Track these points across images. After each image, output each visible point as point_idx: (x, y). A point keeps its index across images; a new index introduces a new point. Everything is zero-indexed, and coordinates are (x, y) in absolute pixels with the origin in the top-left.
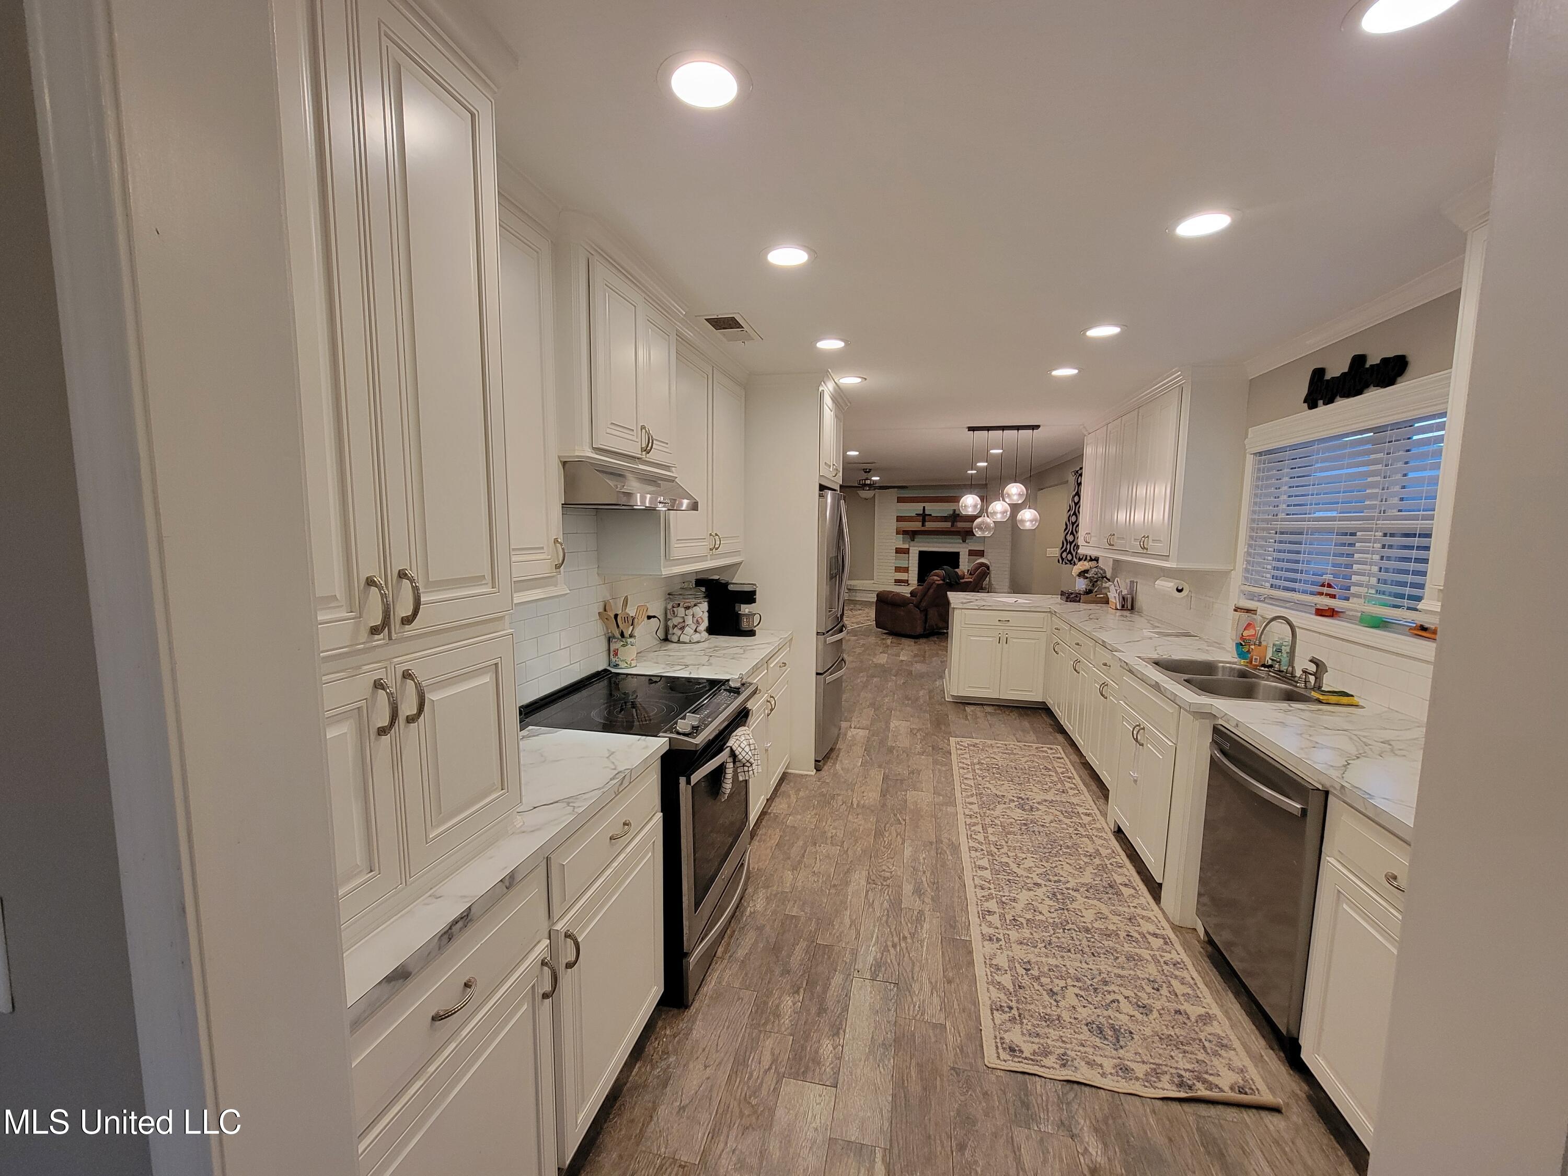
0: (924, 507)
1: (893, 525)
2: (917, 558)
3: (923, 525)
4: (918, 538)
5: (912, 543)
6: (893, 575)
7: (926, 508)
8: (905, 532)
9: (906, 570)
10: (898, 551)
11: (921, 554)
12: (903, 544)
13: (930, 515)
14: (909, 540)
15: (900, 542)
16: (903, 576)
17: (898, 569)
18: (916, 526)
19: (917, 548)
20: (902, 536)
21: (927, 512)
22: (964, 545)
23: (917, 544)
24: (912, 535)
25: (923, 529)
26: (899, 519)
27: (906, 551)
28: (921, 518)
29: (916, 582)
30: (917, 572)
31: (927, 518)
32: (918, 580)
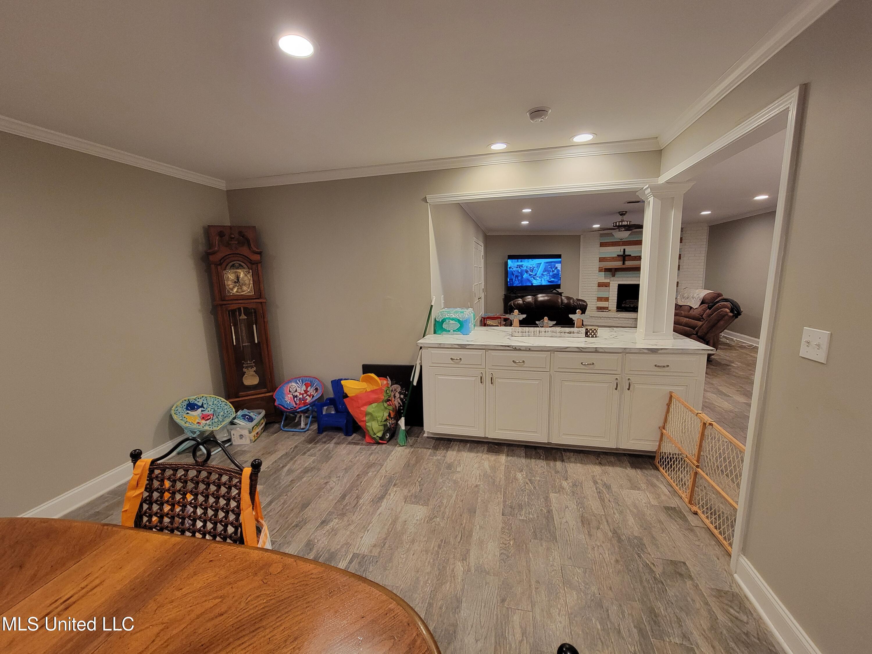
0: (624, 250)
1: (597, 265)
2: (617, 290)
3: (624, 264)
4: (618, 274)
5: (612, 278)
6: (594, 303)
7: (626, 250)
8: (607, 270)
9: (607, 299)
10: (600, 285)
11: (620, 286)
12: (605, 279)
13: (630, 255)
14: (611, 276)
15: (602, 278)
16: (603, 304)
17: (600, 299)
18: (618, 264)
19: (617, 282)
20: (603, 273)
21: (626, 253)
23: (617, 279)
24: (612, 272)
25: (624, 266)
26: (601, 260)
27: (607, 285)
28: (622, 258)
29: (616, 308)
30: (616, 301)
31: (626, 258)
32: (617, 307)
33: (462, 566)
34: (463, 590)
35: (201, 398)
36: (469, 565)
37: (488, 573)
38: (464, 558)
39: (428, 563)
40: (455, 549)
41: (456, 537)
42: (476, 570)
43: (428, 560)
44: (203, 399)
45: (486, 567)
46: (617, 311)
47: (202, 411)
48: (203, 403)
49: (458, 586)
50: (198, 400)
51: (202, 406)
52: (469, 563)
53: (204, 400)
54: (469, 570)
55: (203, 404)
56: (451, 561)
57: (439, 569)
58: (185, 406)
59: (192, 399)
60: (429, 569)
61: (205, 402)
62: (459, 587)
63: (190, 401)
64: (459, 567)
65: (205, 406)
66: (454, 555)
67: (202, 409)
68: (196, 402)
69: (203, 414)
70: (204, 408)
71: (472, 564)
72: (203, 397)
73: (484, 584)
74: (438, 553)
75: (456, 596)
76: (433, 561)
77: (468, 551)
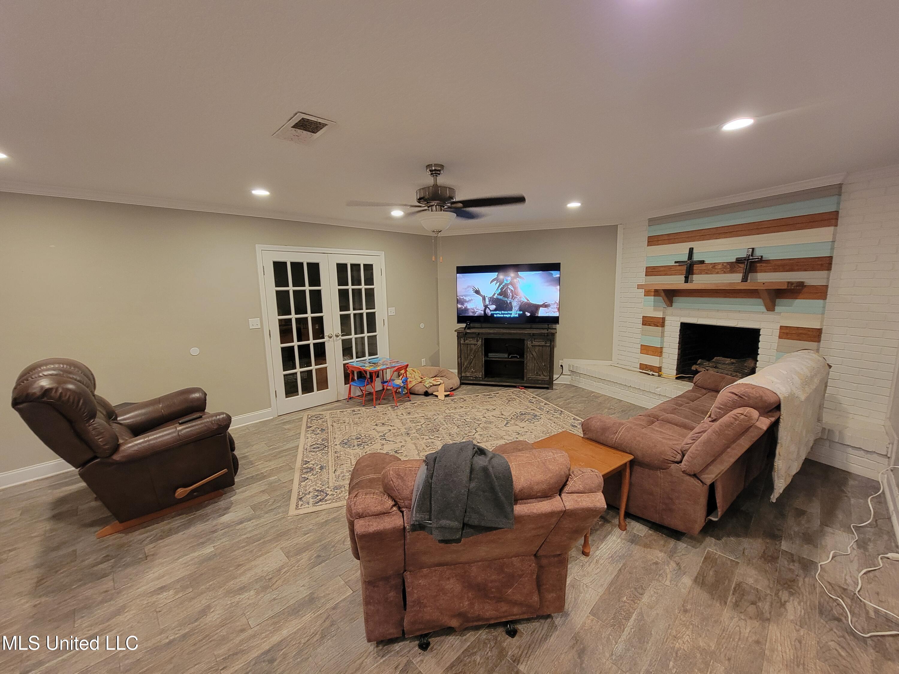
0: (691, 250)
1: (641, 281)
2: (678, 335)
3: (688, 280)
4: (679, 301)
5: (670, 310)
6: (637, 356)
7: (695, 251)
8: (660, 293)
9: (658, 352)
10: (647, 321)
11: (686, 328)
12: (655, 310)
13: (702, 262)
15: (649, 308)
16: (652, 361)
17: (646, 349)
19: (678, 318)
20: (653, 297)
21: (696, 258)
22: (770, 316)
23: (676, 311)
25: (688, 286)
26: (651, 271)
27: (660, 323)
28: (685, 268)
29: (675, 372)
30: (676, 357)
31: (696, 267)
32: (678, 369)
46: (677, 378)
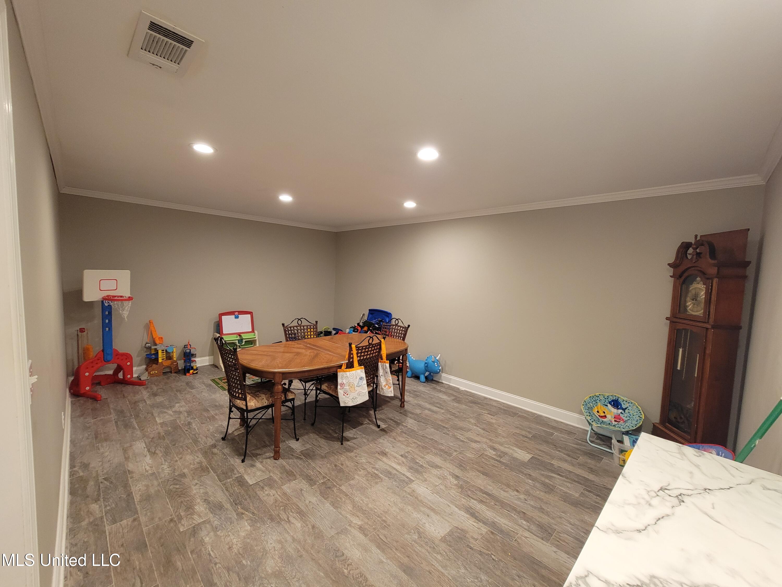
33: (356, 523)
34: (341, 513)
35: (629, 403)
36: (354, 527)
37: (338, 533)
38: (361, 528)
39: (375, 508)
40: (374, 529)
41: (385, 536)
42: (346, 529)
43: (378, 509)
44: (630, 404)
45: (343, 536)
47: (621, 413)
48: (628, 407)
49: (345, 513)
50: (624, 402)
51: (624, 410)
52: (355, 529)
53: (630, 406)
54: (350, 525)
55: (626, 408)
56: (366, 520)
57: (365, 510)
58: (611, 399)
59: (622, 398)
60: (370, 505)
61: (629, 408)
62: (343, 513)
63: (619, 399)
64: (357, 521)
65: (627, 411)
66: (370, 525)
67: (623, 412)
68: (622, 403)
69: (619, 415)
70: (625, 412)
71: (353, 530)
72: (632, 403)
73: (333, 526)
74: (380, 517)
75: (340, 508)
76: (375, 511)
77: (366, 535)
